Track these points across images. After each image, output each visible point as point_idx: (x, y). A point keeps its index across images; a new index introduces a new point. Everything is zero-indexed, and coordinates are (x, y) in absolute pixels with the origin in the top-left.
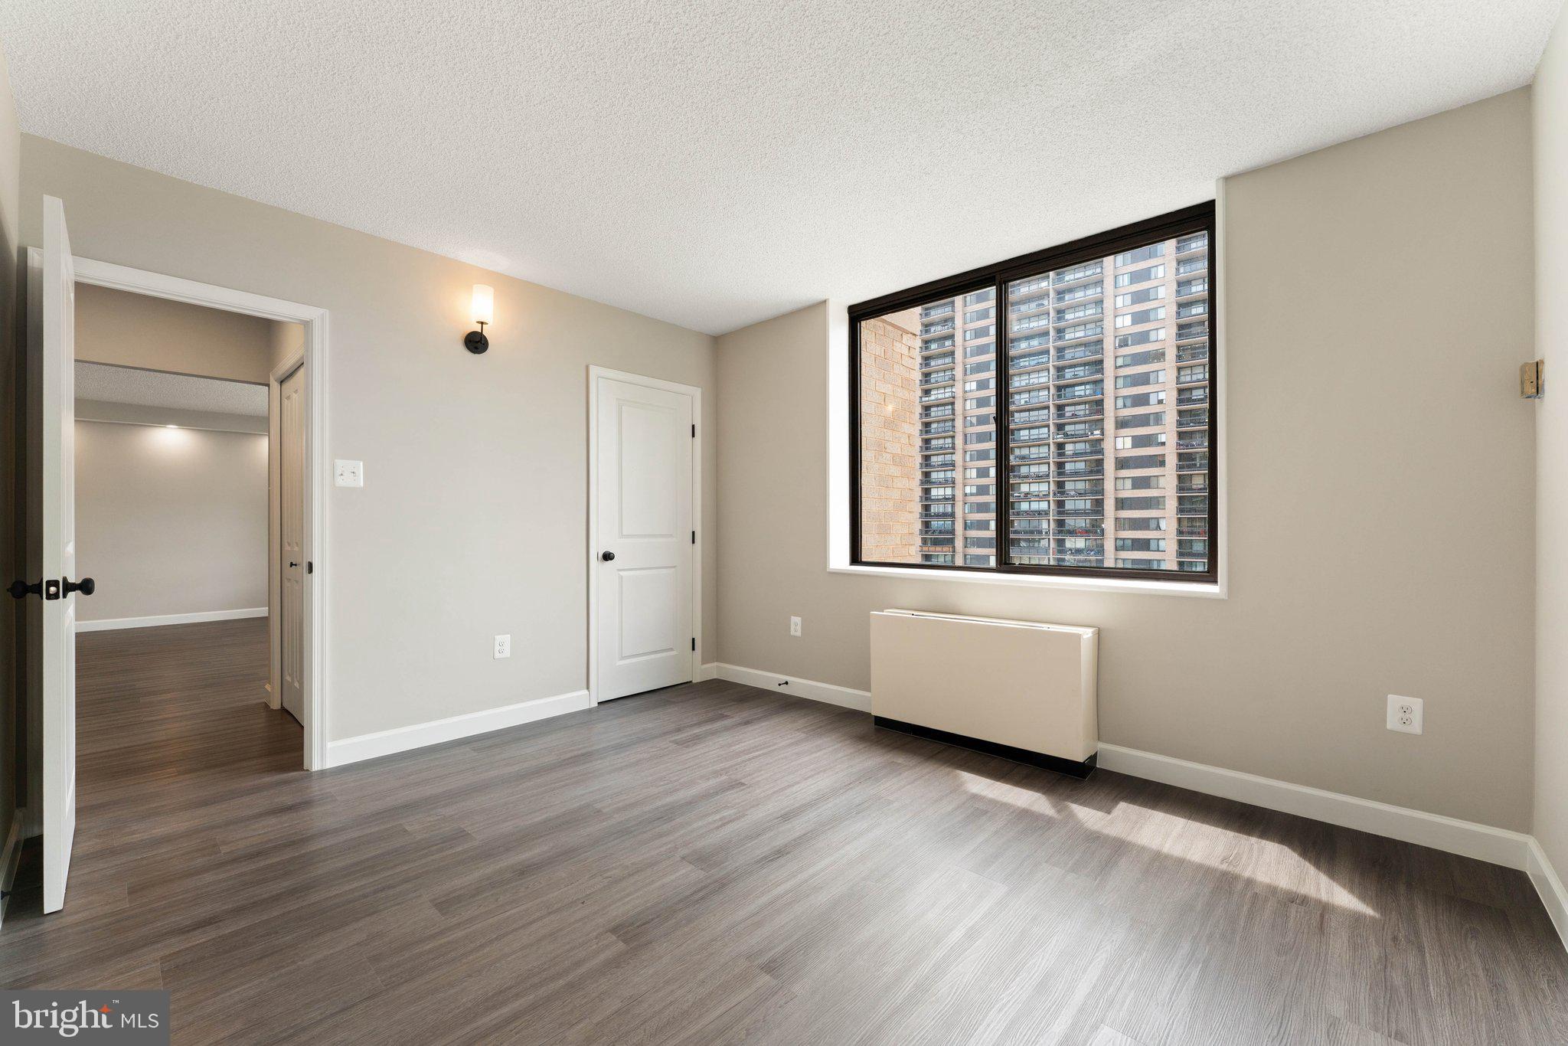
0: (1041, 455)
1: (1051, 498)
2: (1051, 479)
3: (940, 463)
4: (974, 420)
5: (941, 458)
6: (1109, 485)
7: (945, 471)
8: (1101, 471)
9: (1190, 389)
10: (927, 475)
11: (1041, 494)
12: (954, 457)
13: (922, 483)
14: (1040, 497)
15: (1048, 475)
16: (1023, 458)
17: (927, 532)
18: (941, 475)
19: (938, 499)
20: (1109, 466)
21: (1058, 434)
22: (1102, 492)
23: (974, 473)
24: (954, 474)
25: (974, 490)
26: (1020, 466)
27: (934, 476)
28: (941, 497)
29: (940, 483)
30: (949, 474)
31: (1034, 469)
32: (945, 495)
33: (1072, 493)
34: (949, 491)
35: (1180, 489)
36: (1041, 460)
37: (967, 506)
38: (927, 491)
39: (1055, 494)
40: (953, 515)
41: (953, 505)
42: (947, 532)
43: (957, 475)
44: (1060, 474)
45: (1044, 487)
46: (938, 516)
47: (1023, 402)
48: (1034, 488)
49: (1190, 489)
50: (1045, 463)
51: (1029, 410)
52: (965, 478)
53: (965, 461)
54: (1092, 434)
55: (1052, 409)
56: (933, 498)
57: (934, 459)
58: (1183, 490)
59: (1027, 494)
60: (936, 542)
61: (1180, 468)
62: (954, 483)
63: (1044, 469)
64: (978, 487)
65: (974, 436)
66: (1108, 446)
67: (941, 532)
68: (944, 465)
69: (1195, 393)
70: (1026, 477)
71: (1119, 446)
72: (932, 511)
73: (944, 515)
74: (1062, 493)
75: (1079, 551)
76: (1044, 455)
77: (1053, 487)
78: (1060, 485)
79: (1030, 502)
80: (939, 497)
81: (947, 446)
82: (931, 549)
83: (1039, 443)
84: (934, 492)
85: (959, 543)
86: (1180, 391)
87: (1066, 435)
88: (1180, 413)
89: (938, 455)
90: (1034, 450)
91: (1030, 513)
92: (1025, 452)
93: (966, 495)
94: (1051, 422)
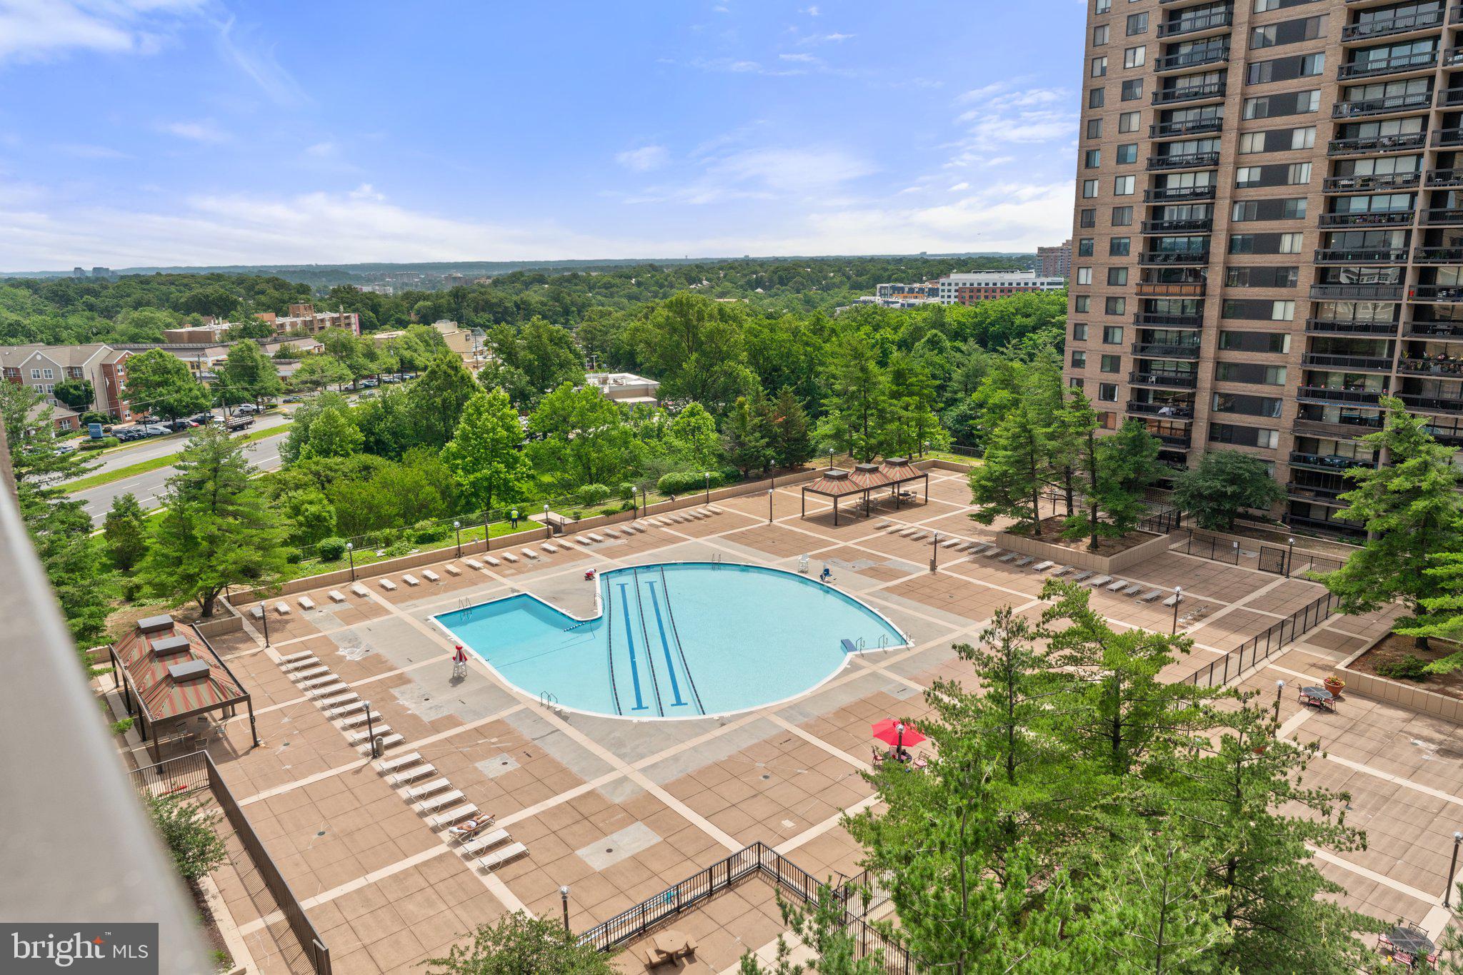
0: (1410, 100)
1: (1419, 187)
2: (1426, 149)
3: (1190, 125)
4: (1272, 34)
5: (1192, 115)
7: (1199, 140)
10: (1162, 149)
11: (1399, 180)
12: (1221, 112)
13: (1152, 164)
14: (1397, 186)
15: (1420, 141)
16: (1369, 107)
17: (1152, 259)
18: (1192, 148)
19: (1179, 196)
21: (1456, 54)
23: (1259, 142)
24: (1218, 145)
25: (1256, 175)
26: (1359, 124)
27: (1176, 150)
28: (1187, 192)
29: (1188, 165)
30: (1207, 147)
31: (1390, 130)
32: (1194, 187)
34: (1203, 180)
37: (1237, 207)
38: (1160, 181)
39: (1429, 179)
40: (1207, 225)
41: (1210, 208)
42: (1194, 259)
43: (1225, 147)
45: (1406, 166)
46: (1176, 227)
48: (1385, 168)
50: (1415, 117)
52: (1239, 153)
53: (1242, 118)
56: (1169, 193)
57: (1178, 117)
59: (1366, 181)
60: (1169, 277)
62: (1216, 163)
63: (1414, 127)
64: (1265, 170)
65: (1268, 69)
67: (1179, 258)
68: (1199, 127)
70: (1373, 146)
72: (1167, 218)
73: (1191, 226)
74: (1446, 177)
77: (1427, 164)
78: (1444, 160)
79: (1371, 196)
80: (1183, 192)
81: (1207, 90)
82: (1158, 289)
83: (1408, 73)
84: (1173, 183)
85: (1215, 277)
89: (1187, 109)
90: (1394, 90)
91: (1370, 218)
92: (1375, 94)
93: (1238, 185)
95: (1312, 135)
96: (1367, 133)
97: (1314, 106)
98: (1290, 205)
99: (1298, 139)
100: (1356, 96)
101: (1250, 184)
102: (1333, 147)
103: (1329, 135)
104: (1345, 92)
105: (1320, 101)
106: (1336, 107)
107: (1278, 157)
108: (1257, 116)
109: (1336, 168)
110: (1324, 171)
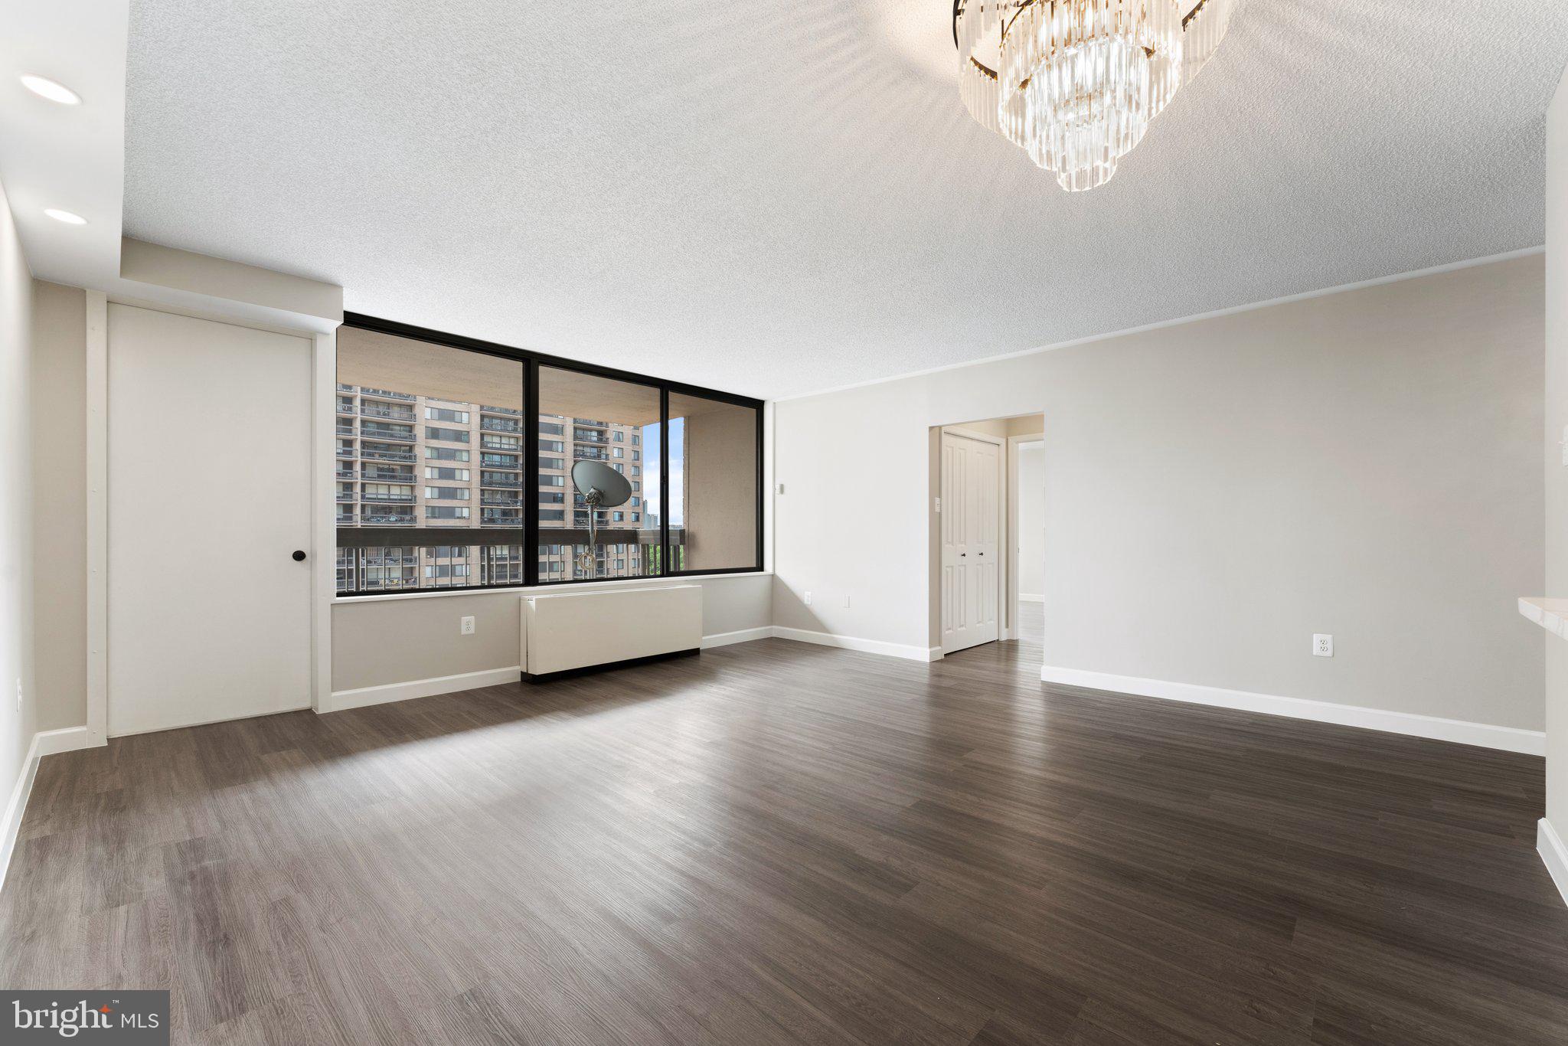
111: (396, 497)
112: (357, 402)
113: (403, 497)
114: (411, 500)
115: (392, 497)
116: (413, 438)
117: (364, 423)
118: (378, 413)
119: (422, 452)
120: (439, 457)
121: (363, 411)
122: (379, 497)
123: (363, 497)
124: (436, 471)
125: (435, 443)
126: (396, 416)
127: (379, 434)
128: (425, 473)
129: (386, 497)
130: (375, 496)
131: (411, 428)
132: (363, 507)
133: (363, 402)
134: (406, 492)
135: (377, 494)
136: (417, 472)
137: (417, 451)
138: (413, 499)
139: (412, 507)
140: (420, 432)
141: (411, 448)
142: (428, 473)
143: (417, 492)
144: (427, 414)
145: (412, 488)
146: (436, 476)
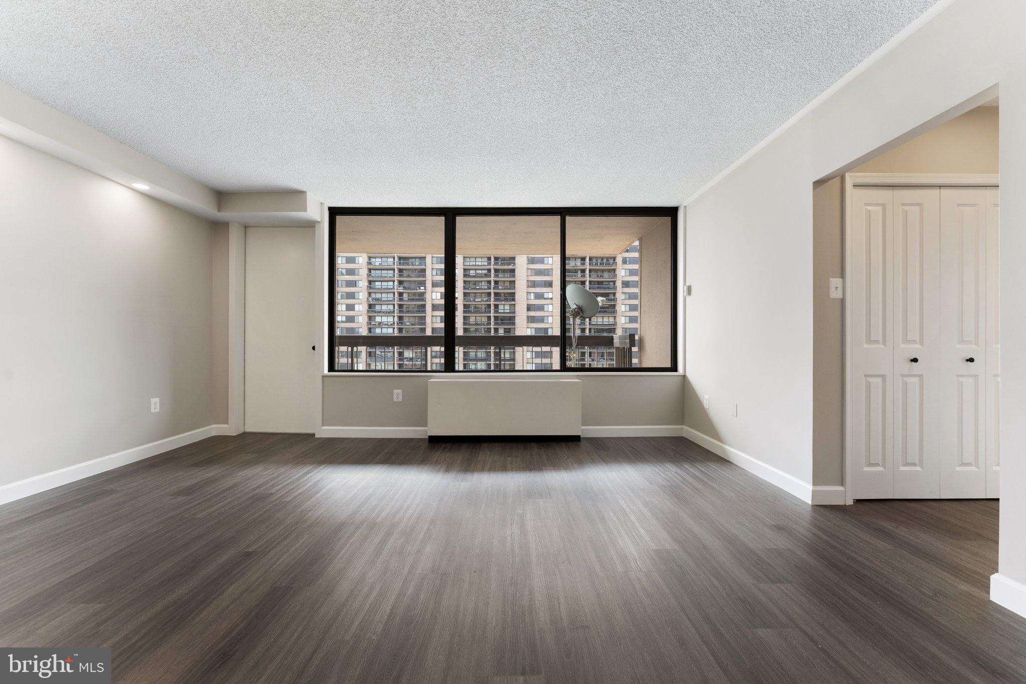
0: (389, 299)
1: (396, 326)
2: (396, 315)
4: (344, 271)
6: (428, 320)
8: (424, 312)
9: (470, 270)
11: (389, 324)
14: (388, 325)
15: (394, 311)
16: (377, 300)
20: (429, 308)
21: (400, 287)
22: (425, 324)
25: (344, 319)
26: (375, 305)
31: (384, 308)
33: (408, 324)
35: (464, 324)
36: (387, 302)
39: (398, 324)
44: (400, 312)
45: (390, 319)
47: (377, 264)
48: (384, 319)
49: (469, 324)
50: (391, 304)
51: (381, 270)
54: (420, 288)
55: (396, 271)
58: (466, 324)
59: (380, 323)
61: (465, 312)
63: (391, 307)
64: (347, 317)
65: (344, 283)
66: (428, 296)
69: (472, 272)
70: (380, 312)
71: (434, 297)
74: (402, 323)
75: (411, 359)
76: (392, 299)
77: (396, 319)
78: (400, 318)
79: (382, 328)
83: (387, 291)
86: (465, 270)
87: (405, 288)
88: (465, 282)
90: (384, 295)
92: (378, 296)
94: (396, 279)
95: (361, 306)
96: (378, 308)
97: (361, 297)
98: (357, 330)
99: (357, 307)
100: (373, 295)
101: (342, 322)
102: (368, 312)
103: (366, 307)
104: (370, 294)
105: (363, 295)
106: (368, 298)
107: (351, 313)
108: (342, 298)
109: (370, 318)
110: (366, 319)
111: (606, 323)
112: (587, 272)
113: (610, 323)
114: (614, 324)
115: (604, 323)
116: (615, 288)
117: (590, 282)
118: (598, 276)
119: (620, 296)
120: (630, 298)
121: (590, 276)
122: (598, 323)
123: (590, 324)
124: (628, 307)
125: (627, 290)
126: (606, 277)
127: (598, 288)
128: (621, 308)
129: (601, 323)
130: (596, 323)
131: (614, 282)
132: (590, 329)
133: (590, 271)
134: (612, 320)
135: (597, 322)
136: (617, 308)
137: (618, 295)
138: (615, 324)
139: (614, 328)
140: (619, 284)
141: (614, 294)
142: (623, 308)
143: (618, 320)
144: (623, 273)
145: (615, 317)
146: (628, 309)
